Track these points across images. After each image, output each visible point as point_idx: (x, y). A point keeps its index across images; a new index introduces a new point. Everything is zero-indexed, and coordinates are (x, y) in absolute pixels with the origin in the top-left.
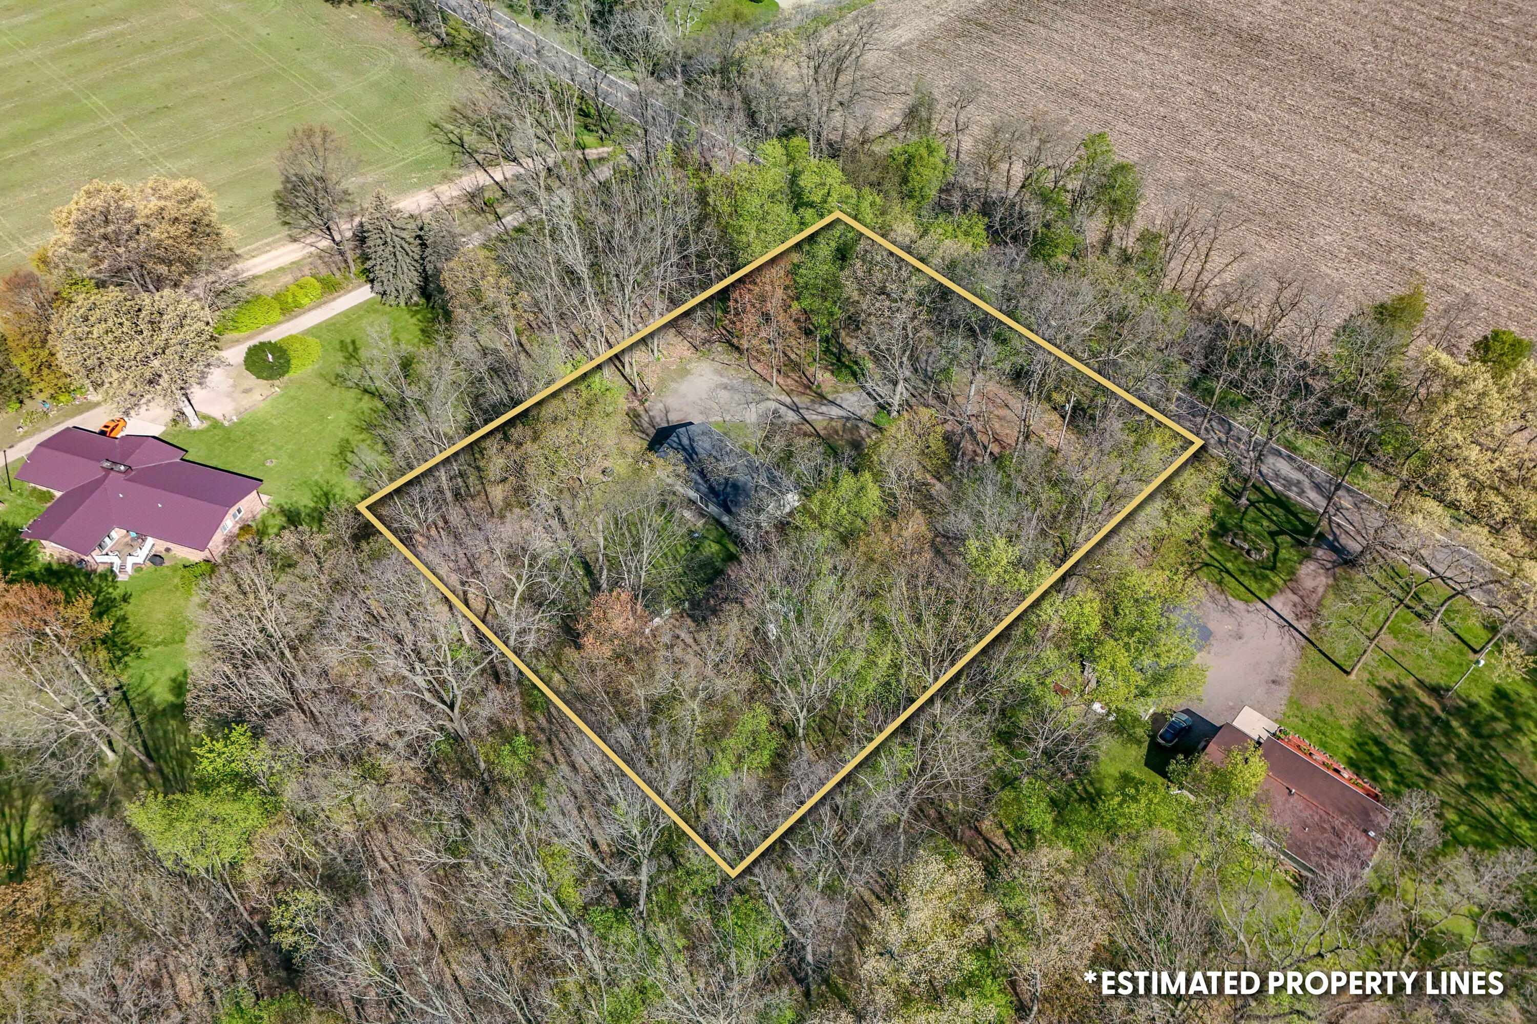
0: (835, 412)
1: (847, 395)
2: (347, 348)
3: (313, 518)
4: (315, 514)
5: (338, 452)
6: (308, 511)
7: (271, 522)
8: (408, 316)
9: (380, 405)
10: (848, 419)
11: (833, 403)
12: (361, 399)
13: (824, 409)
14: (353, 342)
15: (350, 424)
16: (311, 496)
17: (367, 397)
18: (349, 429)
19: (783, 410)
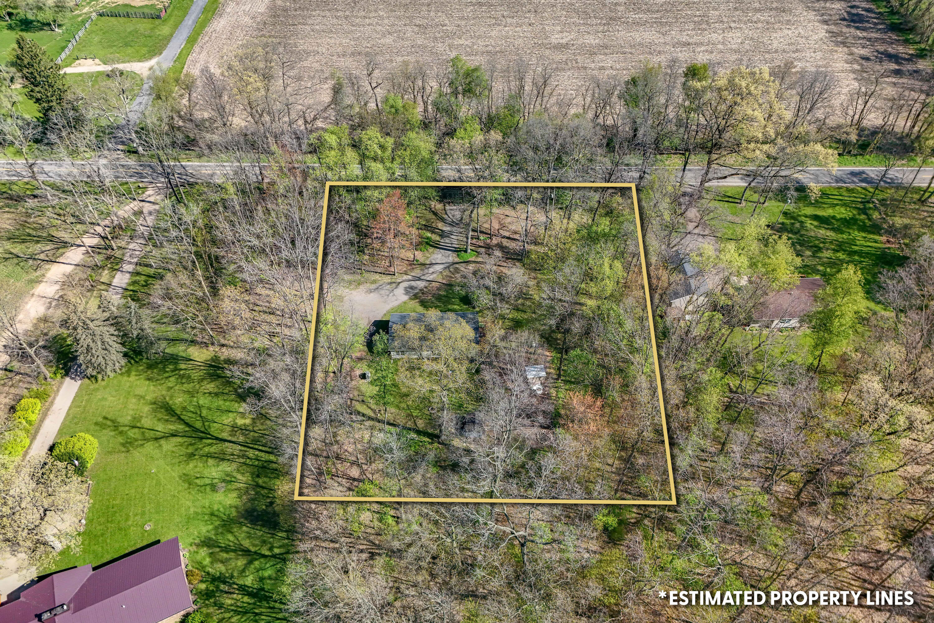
0: (439, 268)
1: (436, 256)
2: (105, 425)
3: (222, 533)
4: (220, 530)
5: (186, 485)
6: (213, 532)
7: (199, 557)
8: (125, 378)
9: (179, 439)
10: (448, 267)
11: (432, 264)
12: (160, 446)
13: (431, 270)
14: (105, 418)
15: (173, 465)
16: (204, 523)
17: (163, 442)
18: (176, 468)
19: (413, 283)
